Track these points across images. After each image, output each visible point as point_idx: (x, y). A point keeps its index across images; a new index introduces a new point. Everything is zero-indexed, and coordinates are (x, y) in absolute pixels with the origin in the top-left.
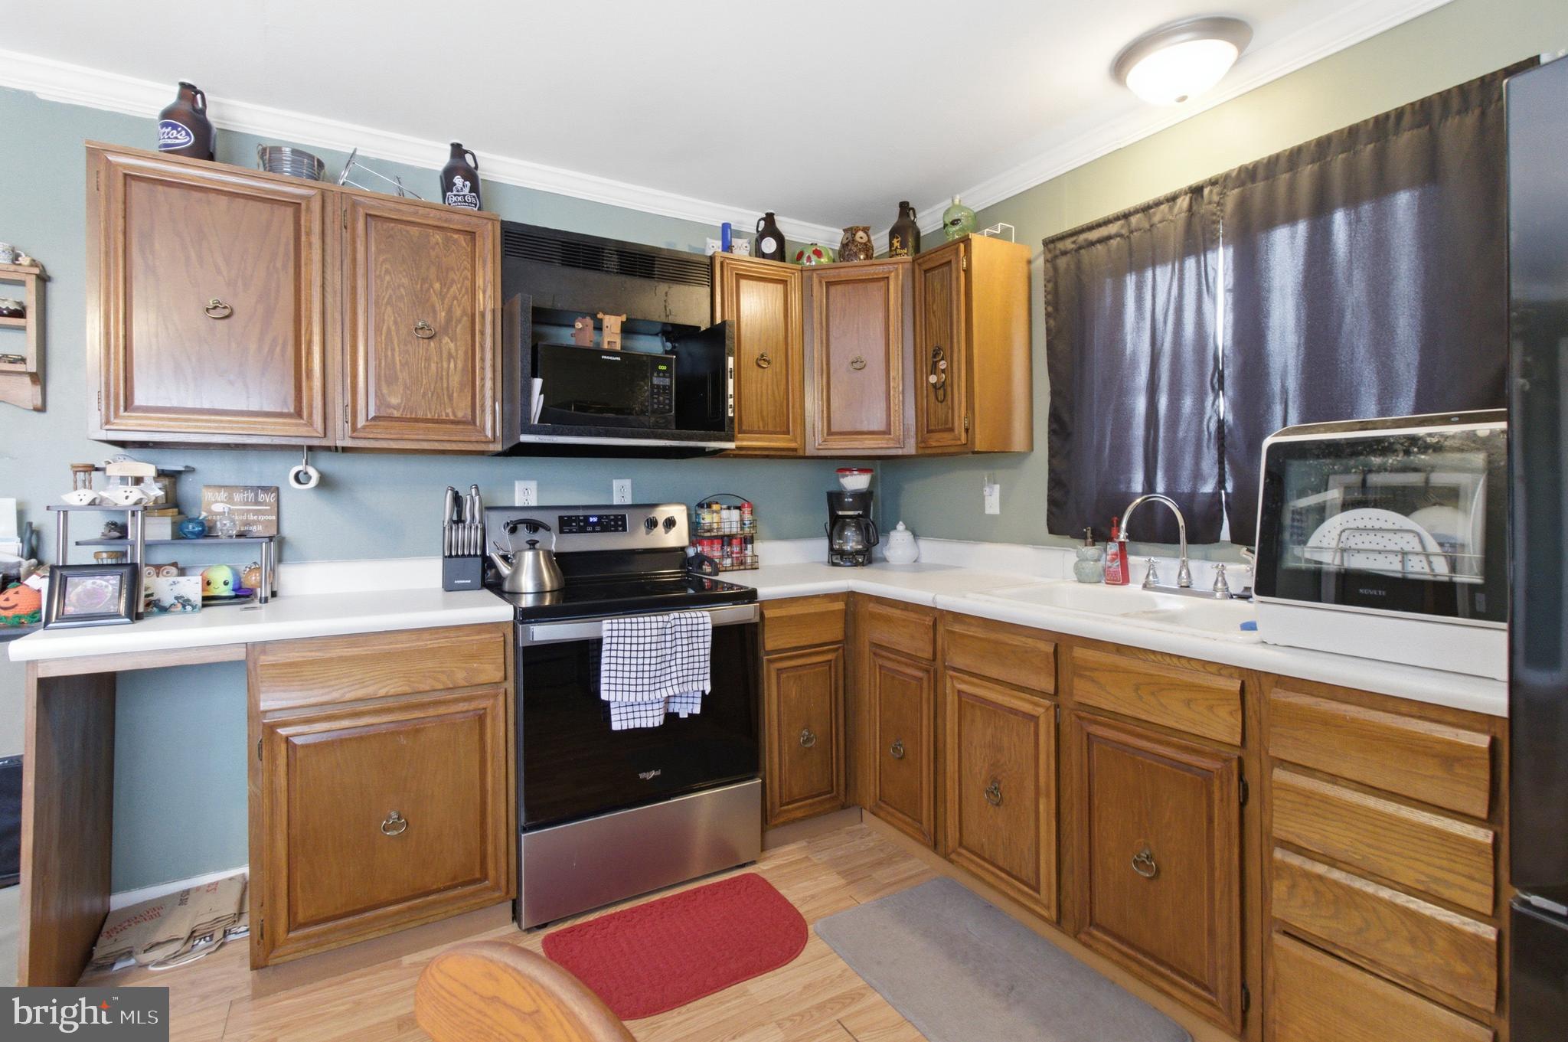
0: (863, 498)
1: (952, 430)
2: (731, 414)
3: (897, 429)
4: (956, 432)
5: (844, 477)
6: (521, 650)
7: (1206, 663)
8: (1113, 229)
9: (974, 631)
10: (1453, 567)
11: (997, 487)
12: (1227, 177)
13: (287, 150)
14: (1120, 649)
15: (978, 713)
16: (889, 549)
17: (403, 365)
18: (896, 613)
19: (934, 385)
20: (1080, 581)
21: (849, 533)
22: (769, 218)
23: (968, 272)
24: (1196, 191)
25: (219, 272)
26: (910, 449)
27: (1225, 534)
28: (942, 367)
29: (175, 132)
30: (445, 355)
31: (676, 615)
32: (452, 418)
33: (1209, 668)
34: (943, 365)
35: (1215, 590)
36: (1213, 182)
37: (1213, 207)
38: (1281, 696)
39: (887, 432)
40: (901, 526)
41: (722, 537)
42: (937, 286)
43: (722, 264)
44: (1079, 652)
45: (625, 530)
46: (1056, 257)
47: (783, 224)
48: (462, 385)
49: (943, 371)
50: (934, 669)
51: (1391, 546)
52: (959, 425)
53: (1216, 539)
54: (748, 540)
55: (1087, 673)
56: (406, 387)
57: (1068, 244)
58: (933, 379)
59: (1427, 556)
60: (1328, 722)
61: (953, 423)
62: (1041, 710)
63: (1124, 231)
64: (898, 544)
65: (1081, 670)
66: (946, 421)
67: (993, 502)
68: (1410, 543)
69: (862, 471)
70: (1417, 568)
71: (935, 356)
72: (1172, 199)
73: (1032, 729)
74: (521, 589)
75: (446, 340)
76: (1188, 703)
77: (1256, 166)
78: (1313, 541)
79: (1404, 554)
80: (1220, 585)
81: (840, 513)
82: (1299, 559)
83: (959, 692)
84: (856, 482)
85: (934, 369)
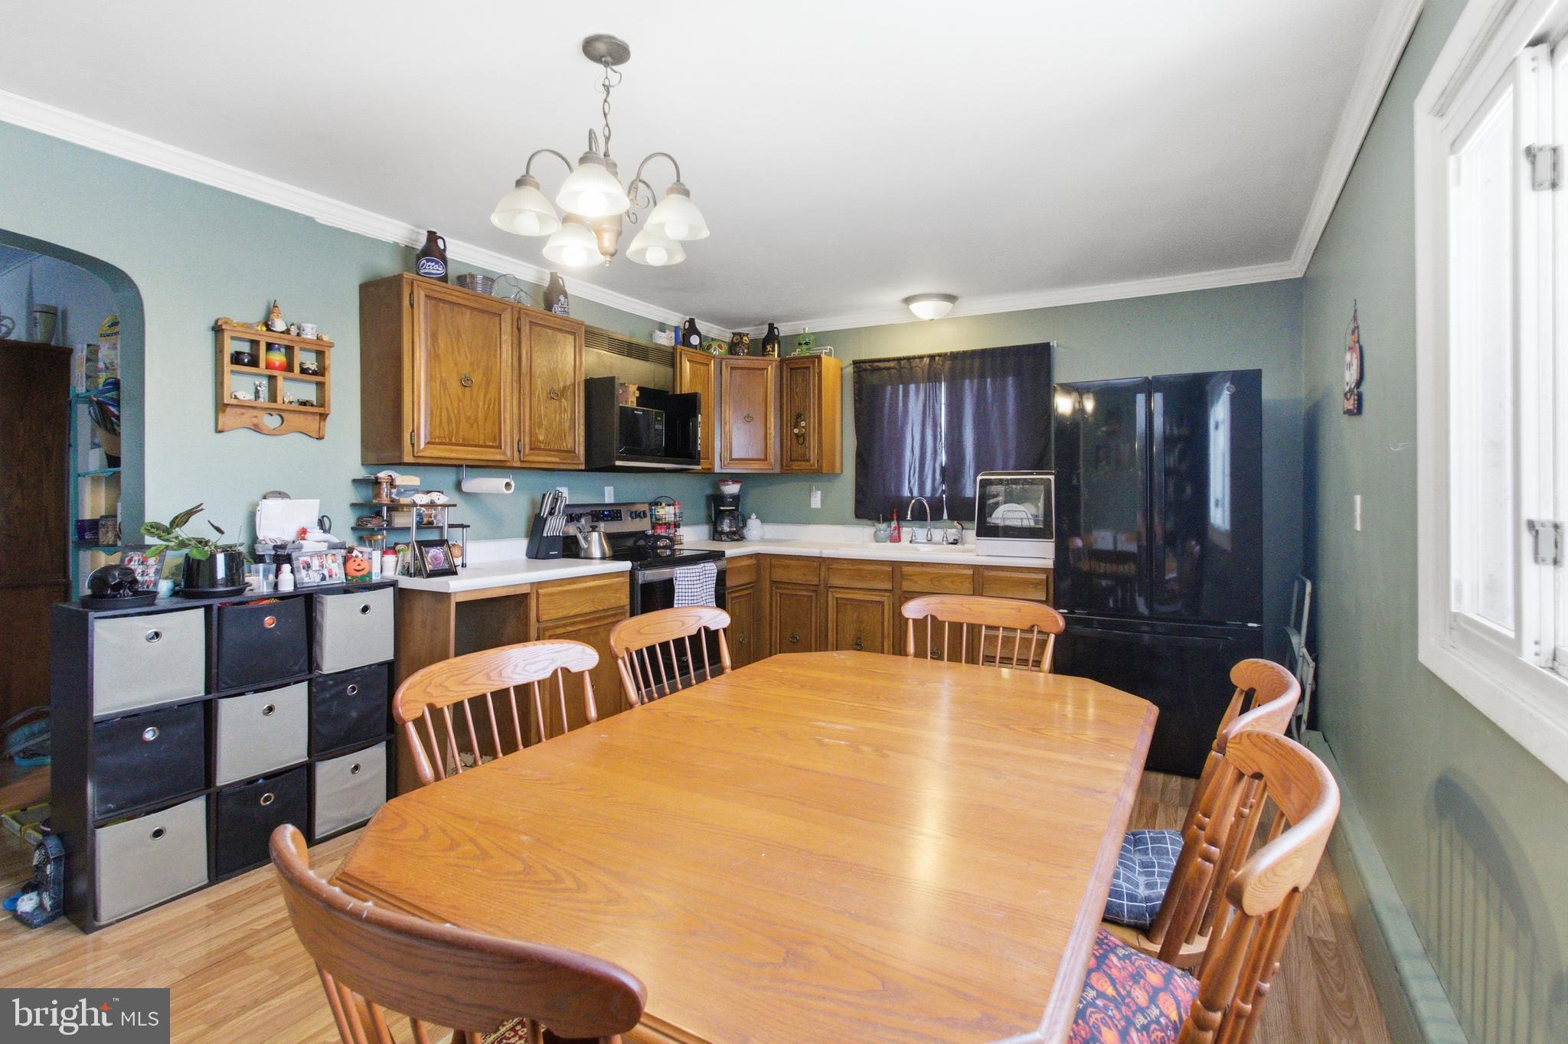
0: (736, 498)
1: (809, 461)
2: (699, 449)
3: (771, 458)
4: (812, 462)
5: (725, 485)
6: (639, 586)
7: (959, 565)
8: (892, 364)
9: (846, 566)
10: (1036, 523)
11: (819, 492)
12: (946, 354)
13: (480, 277)
14: (923, 564)
15: (849, 607)
16: (749, 530)
17: (546, 415)
18: (794, 562)
19: (796, 434)
20: (877, 542)
21: (727, 522)
22: (692, 322)
23: (820, 374)
24: (932, 357)
25: (467, 358)
26: (777, 470)
27: (945, 516)
28: (804, 425)
29: (437, 266)
30: (563, 410)
31: (702, 565)
32: (566, 449)
33: (962, 567)
34: (803, 424)
35: (943, 541)
36: (940, 355)
37: (939, 366)
38: (987, 573)
39: (766, 459)
40: (754, 516)
41: (665, 524)
42: (800, 380)
43: (681, 353)
44: (905, 569)
45: (621, 520)
46: (860, 371)
47: (701, 325)
48: (570, 429)
49: (803, 427)
50: (819, 590)
51: (1018, 517)
52: (813, 456)
53: (941, 518)
54: (677, 525)
55: (909, 577)
56: (546, 430)
57: (867, 366)
58: (796, 431)
59: (1028, 519)
60: (1001, 580)
61: (810, 457)
62: (885, 598)
63: (897, 367)
64: (754, 528)
65: (903, 577)
66: (805, 455)
67: (816, 501)
68: (1023, 515)
69: (735, 482)
70: (1026, 524)
71: (797, 418)
72: (921, 357)
73: (880, 609)
74: (592, 555)
75: (563, 400)
76: (952, 582)
77: (958, 353)
78: (993, 516)
79: (1022, 519)
80: (945, 539)
81: (722, 508)
82: (990, 523)
83: (837, 598)
84: (732, 489)
85: (796, 425)
